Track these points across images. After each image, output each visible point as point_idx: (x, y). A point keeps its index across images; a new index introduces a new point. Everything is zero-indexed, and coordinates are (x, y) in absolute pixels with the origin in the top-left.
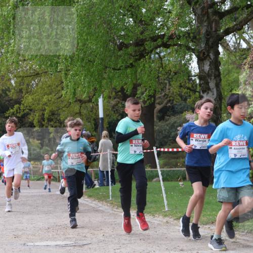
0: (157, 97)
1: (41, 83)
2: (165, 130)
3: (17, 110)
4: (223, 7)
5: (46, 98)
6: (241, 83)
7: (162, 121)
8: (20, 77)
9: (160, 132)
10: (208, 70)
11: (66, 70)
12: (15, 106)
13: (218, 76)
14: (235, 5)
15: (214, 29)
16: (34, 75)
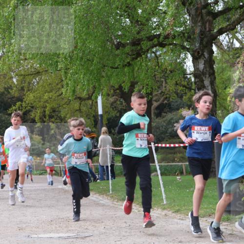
0: (154, 94)
1: (41, 82)
2: (162, 126)
3: (19, 108)
4: (217, 8)
5: (47, 96)
6: (235, 81)
7: (159, 118)
8: (22, 75)
9: (157, 128)
10: (202, 68)
11: (66, 69)
12: (17, 103)
13: (212, 74)
14: (228, 6)
15: (207, 29)
16: (35, 74)
